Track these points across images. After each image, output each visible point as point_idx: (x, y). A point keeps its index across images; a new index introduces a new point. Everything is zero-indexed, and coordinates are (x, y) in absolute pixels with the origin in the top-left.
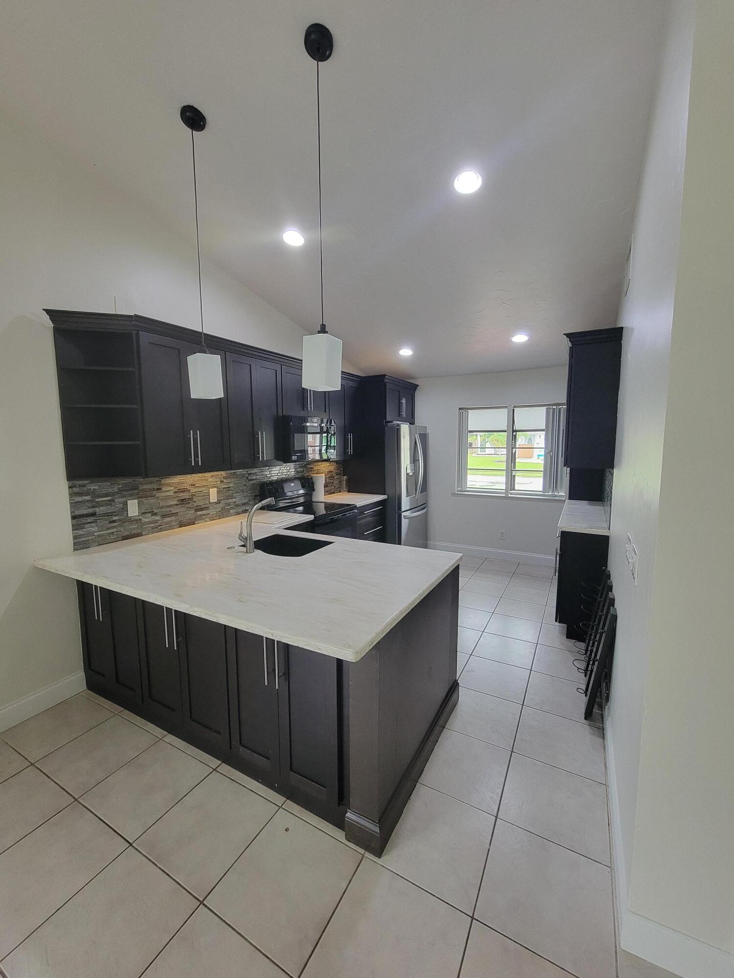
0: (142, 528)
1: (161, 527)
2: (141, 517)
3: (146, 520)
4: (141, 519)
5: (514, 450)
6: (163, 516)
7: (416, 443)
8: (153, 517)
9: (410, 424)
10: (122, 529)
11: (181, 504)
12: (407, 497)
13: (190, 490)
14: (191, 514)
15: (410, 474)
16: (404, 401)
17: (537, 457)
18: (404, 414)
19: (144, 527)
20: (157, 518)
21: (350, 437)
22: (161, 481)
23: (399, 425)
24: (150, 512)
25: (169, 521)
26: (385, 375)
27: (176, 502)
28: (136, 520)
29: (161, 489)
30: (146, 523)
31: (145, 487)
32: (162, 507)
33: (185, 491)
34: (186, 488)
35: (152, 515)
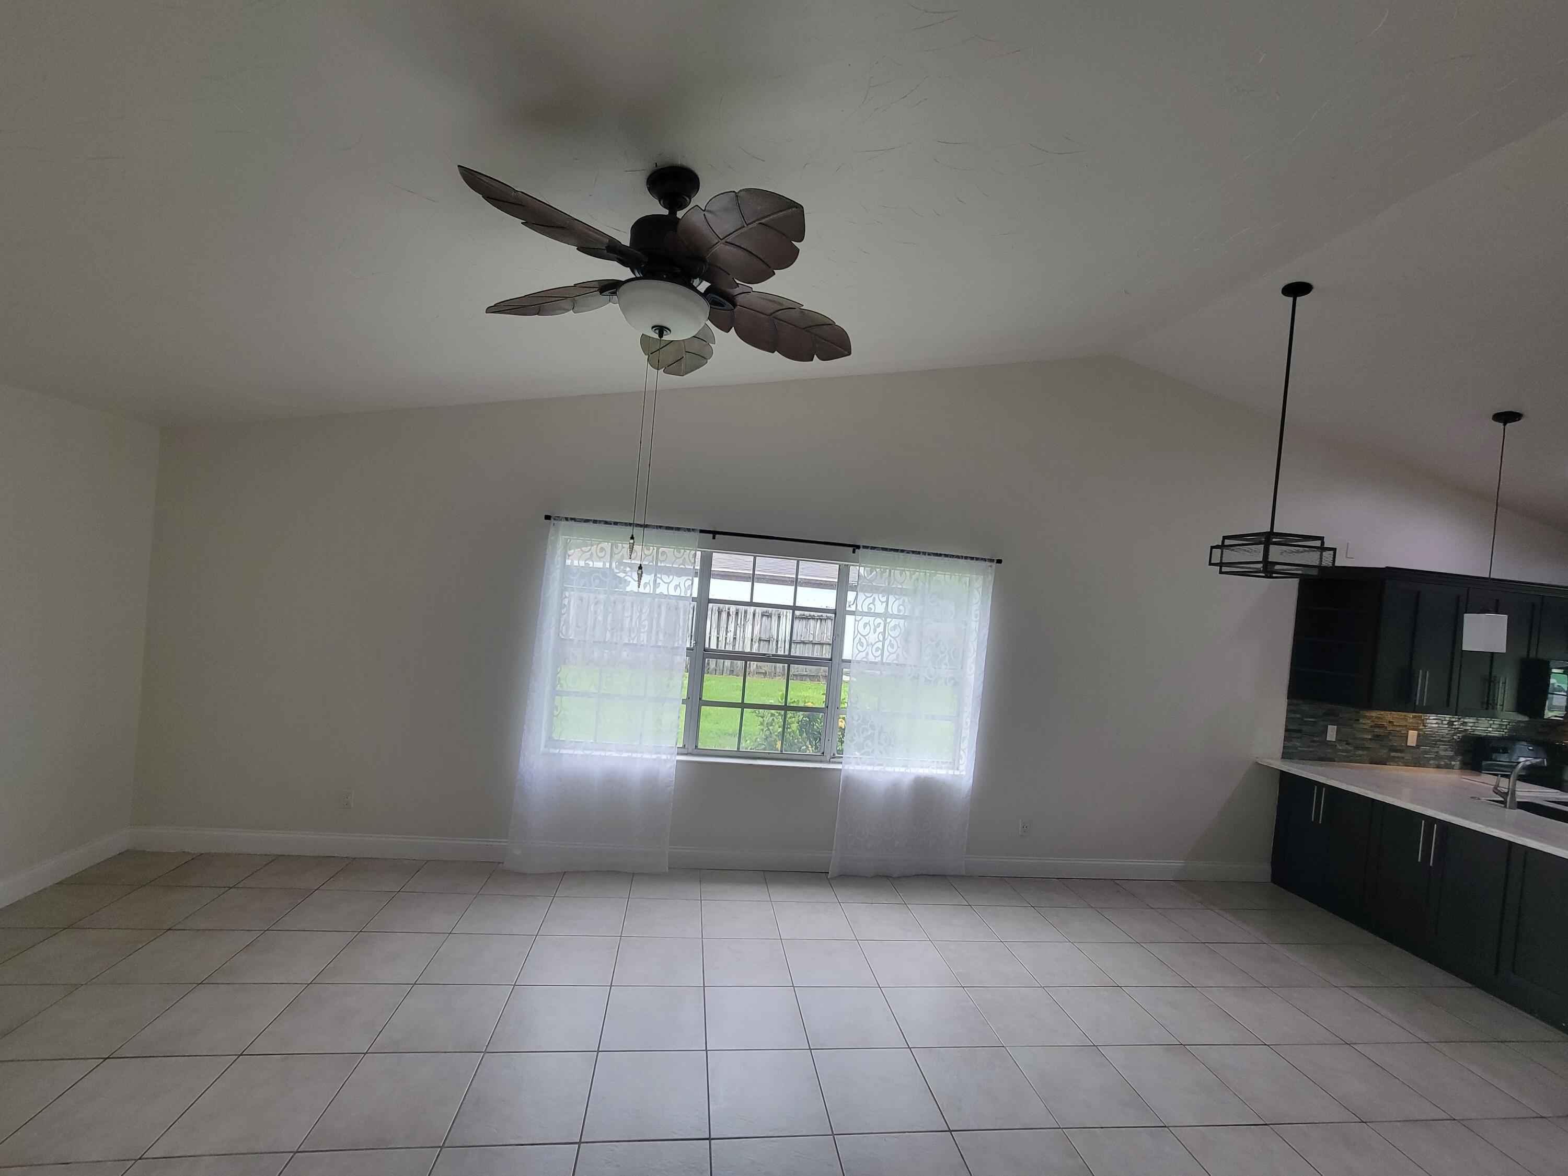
2: (1337, 744)
3: (1341, 748)
6: (1356, 747)
8: (1347, 746)
11: (1376, 740)
13: (1386, 727)
14: (1384, 753)
20: (1351, 748)
22: (1360, 712)
24: (1345, 741)
25: (1361, 754)
27: (1370, 737)
28: (1334, 746)
29: (1358, 720)
30: (1341, 751)
31: (1345, 715)
32: (1357, 739)
33: (1382, 727)
34: (1384, 725)
35: (1347, 744)
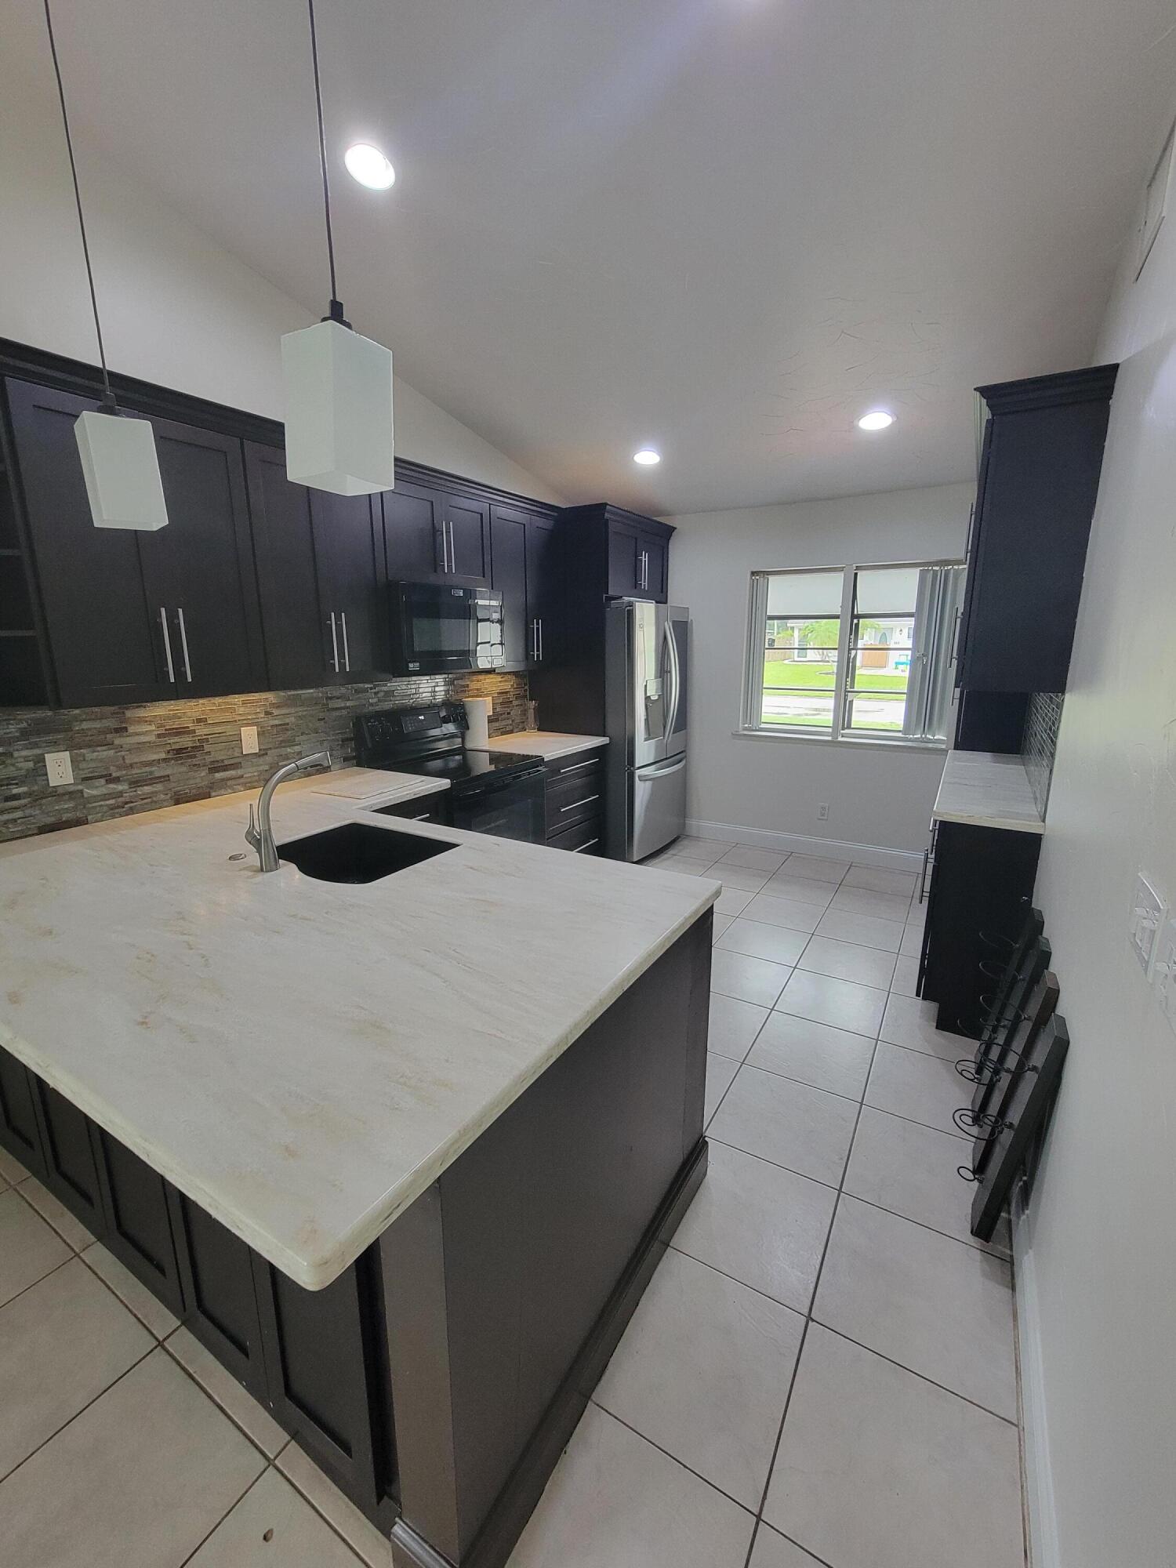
0: (84, 807)
1: (132, 805)
2: (80, 787)
3: (95, 792)
4: (81, 792)
5: (853, 652)
6: (135, 782)
7: (665, 638)
8: (112, 786)
9: (657, 602)
10: (38, 812)
11: (176, 759)
12: (646, 740)
13: (194, 731)
14: (201, 777)
15: (652, 698)
16: (645, 558)
17: (894, 666)
18: (645, 583)
19: (90, 805)
20: (120, 788)
21: (537, 625)
22: (123, 713)
23: (631, 604)
24: (101, 777)
25: (148, 793)
26: (606, 504)
27: (163, 756)
28: (71, 793)
29: (126, 729)
30: (95, 798)
31: (85, 725)
32: (131, 766)
33: (184, 733)
34: (188, 727)
35: (108, 782)
